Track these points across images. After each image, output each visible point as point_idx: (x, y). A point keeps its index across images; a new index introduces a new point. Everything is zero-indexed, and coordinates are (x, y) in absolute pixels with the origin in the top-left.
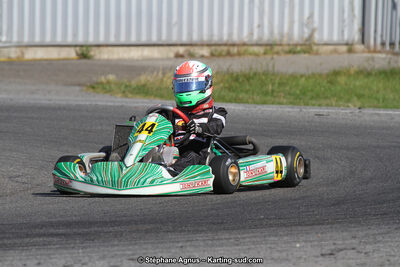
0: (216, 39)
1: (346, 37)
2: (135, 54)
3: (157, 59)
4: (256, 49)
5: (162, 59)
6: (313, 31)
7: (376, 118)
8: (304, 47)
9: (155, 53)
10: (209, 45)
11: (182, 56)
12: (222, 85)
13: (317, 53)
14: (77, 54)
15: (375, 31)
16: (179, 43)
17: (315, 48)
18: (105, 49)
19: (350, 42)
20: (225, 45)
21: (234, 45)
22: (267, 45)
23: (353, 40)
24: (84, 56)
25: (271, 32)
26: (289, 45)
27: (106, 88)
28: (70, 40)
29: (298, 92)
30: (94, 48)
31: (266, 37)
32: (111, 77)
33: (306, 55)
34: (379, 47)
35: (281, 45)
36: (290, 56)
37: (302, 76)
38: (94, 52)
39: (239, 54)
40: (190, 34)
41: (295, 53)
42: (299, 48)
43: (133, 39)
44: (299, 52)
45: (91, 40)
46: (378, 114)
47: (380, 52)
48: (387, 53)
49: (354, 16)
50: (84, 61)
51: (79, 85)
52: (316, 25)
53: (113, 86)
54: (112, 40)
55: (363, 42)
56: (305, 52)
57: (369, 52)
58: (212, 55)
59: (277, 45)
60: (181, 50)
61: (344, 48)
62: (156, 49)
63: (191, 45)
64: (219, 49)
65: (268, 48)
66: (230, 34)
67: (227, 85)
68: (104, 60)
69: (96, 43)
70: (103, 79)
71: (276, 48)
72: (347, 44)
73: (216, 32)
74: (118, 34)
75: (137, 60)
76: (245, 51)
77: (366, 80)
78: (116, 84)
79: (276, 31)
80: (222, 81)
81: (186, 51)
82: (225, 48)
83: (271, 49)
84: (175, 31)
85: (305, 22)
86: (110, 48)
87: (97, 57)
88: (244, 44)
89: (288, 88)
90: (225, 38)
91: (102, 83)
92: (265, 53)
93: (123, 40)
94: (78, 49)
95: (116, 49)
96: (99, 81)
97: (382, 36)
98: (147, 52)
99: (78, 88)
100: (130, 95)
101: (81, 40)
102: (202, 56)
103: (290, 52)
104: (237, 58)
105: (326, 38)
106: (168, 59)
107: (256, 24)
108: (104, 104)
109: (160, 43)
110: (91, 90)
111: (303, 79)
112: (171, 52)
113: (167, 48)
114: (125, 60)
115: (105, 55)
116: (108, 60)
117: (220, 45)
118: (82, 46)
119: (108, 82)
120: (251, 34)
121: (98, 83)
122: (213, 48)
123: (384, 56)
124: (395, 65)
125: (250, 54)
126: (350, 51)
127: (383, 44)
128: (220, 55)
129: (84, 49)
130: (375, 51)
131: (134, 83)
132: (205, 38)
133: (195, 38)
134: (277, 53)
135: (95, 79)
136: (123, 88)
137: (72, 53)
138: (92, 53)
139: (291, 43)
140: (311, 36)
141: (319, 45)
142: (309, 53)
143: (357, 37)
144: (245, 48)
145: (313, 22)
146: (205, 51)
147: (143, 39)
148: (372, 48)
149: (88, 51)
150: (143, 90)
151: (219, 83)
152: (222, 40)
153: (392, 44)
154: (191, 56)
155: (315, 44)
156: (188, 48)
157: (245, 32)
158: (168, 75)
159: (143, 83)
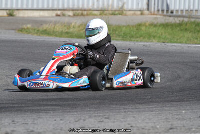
0: (76, 7)
1: (140, 7)
2: (36, 14)
3: (47, 17)
4: (96, 12)
5: (49, 17)
6: (124, 3)
7: (175, 48)
8: (120, 12)
9: (46, 14)
10: (73, 10)
11: (59, 15)
13: (126, 15)
14: (8, 14)
16: (58, 9)
17: (125, 12)
18: (21, 11)
19: (142, 9)
20: (81, 10)
21: (85, 10)
22: (101, 10)
23: (144, 9)
24: (11, 15)
25: (104, 4)
26: (112, 10)
27: (28, 31)
28: (4, 6)
29: (123, 34)
30: (16, 11)
31: (101, 6)
32: (29, 26)
33: (121, 15)
34: (156, 12)
35: (108, 10)
36: (113, 16)
37: (124, 26)
38: (16, 13)
39: (88, 15)
40: (63, 4)
41: (115, 14)
42: (117, 12)
43: (35, 7)
44: (117, 14)
45: (14, 7)
46: (175, 46)
47: (157, 14)
48: (161, 15)
50: (11, 17)
51: (13, 29)
52: (125, 0)
53: (31, 30)
54: (25, 7)
55: (148, 9)
56: (120, 14)
57: (152, 14)
58: (74, 15)
59: (106, 10)
60: (59, 12)
61: (139, 12)
62: (46, 12)
63: (64, 10)
64: (78, 12)
65: (102, 12)
66: (83, 4)
68: (21, 17)
69: (16, 8)
70: (25, 26)
71: (106, 12)
72: (140, 10)
73: (76, 3)
74: (27, 4)
75: (37, 17)
76: (90, 13)
77: (155, 28)
78: (32, 29)
79: (106, 3)
81: (61, 13)
82: (81, 12)
83: (104, 12)
84: (56, 2)
86: (24, 11)
87: (18, 15)
88: (90, 10)
89: (117, 32)
90: (81, 6)
91: (25, 29)
92: (100, 14)
93: (30, 7)
94: (8, 11)
95: (27, 11)
96: (23, 27)
97: (158, 6)
98: (42, 13)
99: (13, 31)
100: (41, 35)
101: (9, 6)
102: (70, 16)
103: (112, 14)
104: (86, 16)
105: (130, 7)
106: (52, 17)
108: (34, 39)
109: (49, 8)
110: (21, 32)
111: (125, 28)
112: (54, 13)
113: (52, 11)
114: (31, 17)
115: (21, 14)
116: (24, 17)
117: (78, 10)
118: (10, 10)
119: (28, 28)
120: (94, 4)
121: (22, 29)
122: (75, 11)
123: (158, 16)
125: (93, 15)
126: (142, 14)
127: (158, 10)
128: (78, 15)
129: (11, 11)
130: (154, 14)
131: (41, 29)
132: (71, 6)
133: (66, 6)
134: (106, 14)
135: (21, 26)
136: (36, 31)
137: (5, 13)
138: (15, 13)
139: (113, 9)
140: (123, 6)
141: (127, 10)
142: (122, 14)
143: (145, 7)
144: (90, 11)
146: (71, 13)
147: (41, 7)
148: (153, 12)
149: (13, 12)
150: (46, 32)
151: (83, 30)
152: (79, 7)
153: (163, 10)
154: (64, 15)
155: (125, 10)
156: (62, 11)
157: (91, 4)
158: (58, 25)
159: (45, 28)
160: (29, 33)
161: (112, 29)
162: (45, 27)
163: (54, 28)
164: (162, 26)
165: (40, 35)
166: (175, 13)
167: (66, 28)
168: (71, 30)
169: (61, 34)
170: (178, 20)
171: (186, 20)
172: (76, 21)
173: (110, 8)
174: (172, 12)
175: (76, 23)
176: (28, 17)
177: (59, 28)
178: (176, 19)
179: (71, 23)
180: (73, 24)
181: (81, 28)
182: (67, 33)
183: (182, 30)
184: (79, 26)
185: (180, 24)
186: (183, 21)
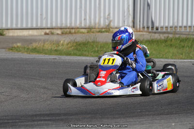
0: (64, 25)
1: (126, 24)
2: (25, 33)
3: (36, 36)
4: (83, 30)
5: (39, 36)
6: (110, 22)
8: (106, 29)
9: (35, 32)
10: (61, 29)
11: (48, 34)
12: (73, 48)
13: (112, 32)
15: (140, 21)
16: (46, 28)
17: (111, 30)
18: (11, 31)
20: (69, 28)
21: (72, 28)
22: (89, 28)
24: (1, 34)
25: (90, 22)
27: (18, 50)
30: (6, 30)
31: (88, 25)
32: (19, 44)
33: (107, 33)
34: (141, 30)
38: (5, 32)
39: (75, 33)
40: (51, 23)
41: (101, 32)
42: (103, 30)
43: (24, 26)
44: (104, 32)
45: (4, 27)
47: (142, 32)
48: (147, 32)
49: (130, 14)
50: (1, 37)
51: (4, 48)
52: (111, 19)
53: (21, 49)
54: (14, 26)
55: (134, 27)
56: (106, 32)
57: (137, 32)
58: (62, 33)
59: (93, 28)
60: (48, 31)
62: (35, 31)
63: (52, 29)
64: (65, 31)
65: (89, 30)
66: (71, 23)
67: (75, 48)
68: (10, 36)
69: (7, 28)
70: (15, 45)
71: (93, 30)
73: (64, 22)
74: (17, 24)
75: (27, 36)
76: (78, 31)
79: (92, 22)
80: (73, 46)
81: (50, 31)
82: (68, 30)
83: (91, 30)
84: (44, 22)
85: (106, 17)
86: (13, 30)
87: (7, 35)
88: (78, 28)
89: (105, 49)
90: (68, 25)
91: (15, 47)
93: (19, 26)
95: (16, 31)
97: (143, 24)
98: (31, 32)
99: (4, 50)
102: (58, 34)
103: (99, 32)
105: (116, 25)
106: (41, 35)
107: (83, 19)
108: (25, 57)
109: (38, 28)
110: (11, 51)
112: (42, 32)
113: (41, 30)
114: (21, 36)
115: (11, 34)
116: (13, 36)
117: (66, 29)
119: (18, 47)
120: (81, 23)
121: (12, 47)
122: (63, 30)
123: (144, 33)
124: (153, 38)
125: (81, 33)
127: (144, 28)
128: (66, 33)
129: (1, 31)
130: (140, 31)
131: (30, 47)
132: (59, 25)
133: (54, 25)
134: (93, 32)
135: (11, 45)
136: (26, 49)
138: (5, 33)
139: (100, 27)
140: (109, 24)
142: (108, 32)
143: (131, 24)
144: (78, 30)
145: (110, 17)
146: (59, 32)
147: (29, 26)
148: (138, 30)
149: (3, 32)
150: (35, 50)
151: (71, 47)
152: (67, 26)
153: (148, 28)
154: (52, 34)
155: (112, 28)
156: (51, 30)
157: (78, 22)
158: (47, 43)
159: (34, 47)
160: (19, 51)
161: (99, 46)
162: (35, 45)
163: (44, 46)
164: (148, 43)
165: (29, 54)
166: (159, 30)
167: (55, 46)
168: (60, 48)
169: (50, 52)
170: (162, 37)
171: (171, 36)
172: (64, 39)
173: (97, 26)
174: (157, 29)
175: (64, 41)
176: (18, 36)
177: (48, 46)
178: (161, 35)
179: (60, 41)
180: (62, 42)
181: (69, 45)
182: (56, 50)
183: (167, 46)
184: (68, 44)
185: (166, 41)
186: (168, 37)
